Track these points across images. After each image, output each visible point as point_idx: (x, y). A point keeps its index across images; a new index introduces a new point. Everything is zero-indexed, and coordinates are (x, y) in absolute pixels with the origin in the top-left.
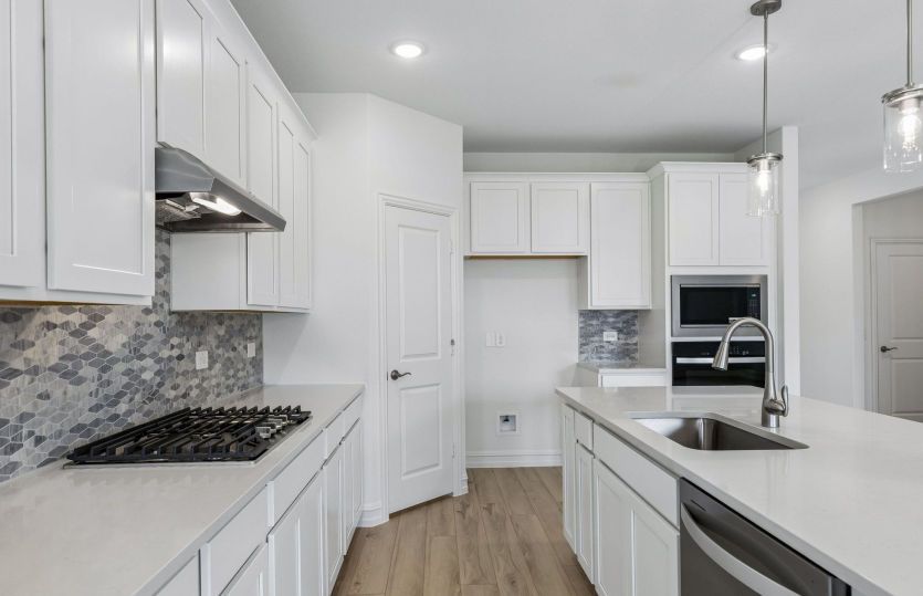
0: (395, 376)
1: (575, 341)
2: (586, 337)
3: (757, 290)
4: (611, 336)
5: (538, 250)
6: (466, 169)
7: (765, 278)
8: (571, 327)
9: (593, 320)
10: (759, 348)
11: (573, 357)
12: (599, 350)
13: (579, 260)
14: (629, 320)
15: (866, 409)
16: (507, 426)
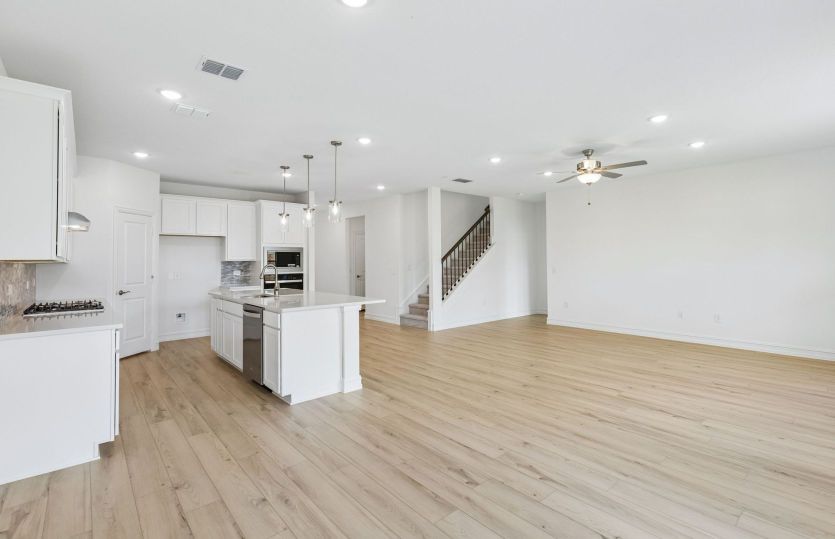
0: (121, 293)
1: (219, 276)
2: (224, 274)
3: (299, 253)
4: (237, 273)
5: (199, 233)
6: (162, 192)
7: (302, 249)
8: (217, 269)
9: (228, 265)
10: (300, 276)
11: (218, 283)
12: (231, 280)
13: (222, 239)
14: (246, 266)
15: (351, 294)
16: (180, 319)
